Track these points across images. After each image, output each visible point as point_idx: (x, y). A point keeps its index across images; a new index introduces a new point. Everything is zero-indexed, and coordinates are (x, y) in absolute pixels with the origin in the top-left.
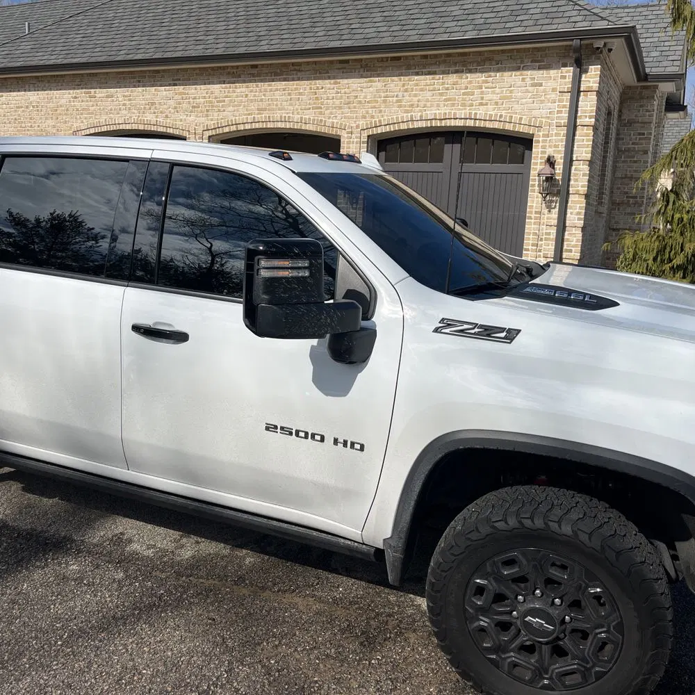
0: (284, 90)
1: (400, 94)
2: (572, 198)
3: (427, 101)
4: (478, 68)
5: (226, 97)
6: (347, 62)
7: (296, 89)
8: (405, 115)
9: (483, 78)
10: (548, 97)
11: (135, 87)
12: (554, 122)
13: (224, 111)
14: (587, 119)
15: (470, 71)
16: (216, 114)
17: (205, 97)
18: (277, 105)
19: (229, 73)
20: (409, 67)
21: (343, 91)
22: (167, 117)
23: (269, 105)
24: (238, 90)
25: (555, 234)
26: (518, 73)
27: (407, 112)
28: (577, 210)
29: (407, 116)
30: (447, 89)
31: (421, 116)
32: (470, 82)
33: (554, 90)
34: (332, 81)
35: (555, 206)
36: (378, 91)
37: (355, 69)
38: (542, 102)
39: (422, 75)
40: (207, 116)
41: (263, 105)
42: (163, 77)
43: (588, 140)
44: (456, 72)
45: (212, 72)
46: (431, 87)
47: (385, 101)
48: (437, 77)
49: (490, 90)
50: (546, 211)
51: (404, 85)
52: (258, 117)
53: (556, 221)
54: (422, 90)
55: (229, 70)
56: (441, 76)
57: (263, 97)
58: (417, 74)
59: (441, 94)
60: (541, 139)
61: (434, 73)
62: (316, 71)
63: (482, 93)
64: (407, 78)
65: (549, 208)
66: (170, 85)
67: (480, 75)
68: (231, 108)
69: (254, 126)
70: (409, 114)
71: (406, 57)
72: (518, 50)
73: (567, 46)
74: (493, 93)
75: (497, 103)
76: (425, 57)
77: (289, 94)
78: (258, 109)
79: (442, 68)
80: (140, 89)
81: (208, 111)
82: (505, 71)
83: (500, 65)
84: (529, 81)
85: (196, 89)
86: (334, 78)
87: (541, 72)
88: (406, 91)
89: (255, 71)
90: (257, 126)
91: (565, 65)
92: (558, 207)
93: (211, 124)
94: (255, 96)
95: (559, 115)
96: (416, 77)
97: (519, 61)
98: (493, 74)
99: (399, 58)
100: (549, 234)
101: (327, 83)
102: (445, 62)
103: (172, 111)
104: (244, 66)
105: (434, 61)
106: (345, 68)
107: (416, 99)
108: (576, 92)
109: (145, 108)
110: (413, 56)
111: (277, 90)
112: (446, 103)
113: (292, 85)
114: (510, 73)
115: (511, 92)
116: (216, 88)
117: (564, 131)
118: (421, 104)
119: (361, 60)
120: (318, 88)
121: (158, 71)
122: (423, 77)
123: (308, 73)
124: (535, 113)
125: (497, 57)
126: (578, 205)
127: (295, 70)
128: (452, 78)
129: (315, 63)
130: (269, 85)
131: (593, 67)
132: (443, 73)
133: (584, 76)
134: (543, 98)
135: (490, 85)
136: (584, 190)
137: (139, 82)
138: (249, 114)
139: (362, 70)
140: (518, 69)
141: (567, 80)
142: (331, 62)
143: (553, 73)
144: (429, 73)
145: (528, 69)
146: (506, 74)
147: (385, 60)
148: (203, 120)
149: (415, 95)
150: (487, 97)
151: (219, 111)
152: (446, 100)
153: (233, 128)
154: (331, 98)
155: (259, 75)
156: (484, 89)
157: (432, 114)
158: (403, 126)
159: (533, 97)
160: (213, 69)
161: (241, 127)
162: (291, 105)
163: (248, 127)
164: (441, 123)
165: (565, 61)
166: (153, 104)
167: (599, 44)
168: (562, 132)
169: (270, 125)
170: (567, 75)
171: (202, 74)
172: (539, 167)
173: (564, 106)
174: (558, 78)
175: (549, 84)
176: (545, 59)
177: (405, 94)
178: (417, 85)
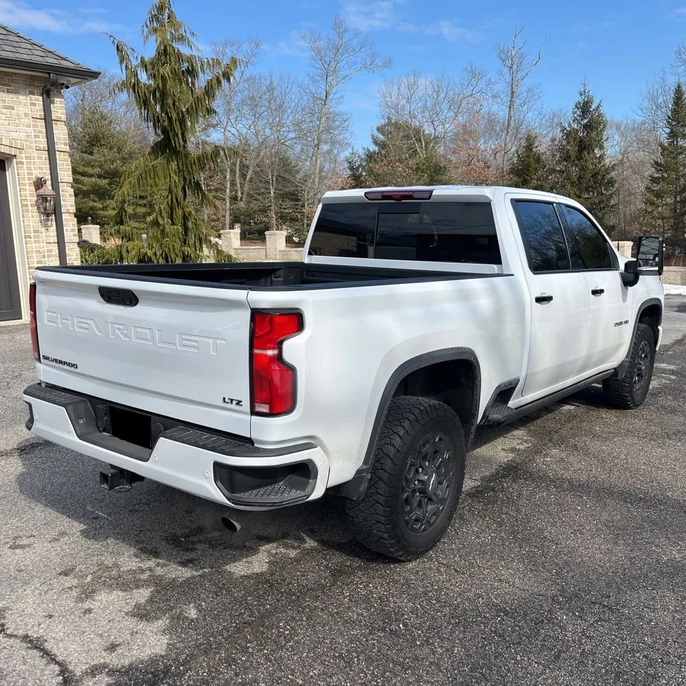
2: (64, 216)
10: (23, 121)
12: (34, 145)
14: (63, 146)
25: (57, 251)
28: (72, 228)
33: (26, 115)
35: (51, 224)
38: (17, 125)
43: (67, 165)
50: (43, 230)
53: (56, 238)
60: (24, 161)
65: (47, 227)
73: (32, 76)
84: (1, 103)
87: (11, 96)
91: (32, 93)
92: (54, 225)
95: (36, 139)
100: (50, 251)
108: (48, 119)
117: (45, 155)
124: (13, 135)
126: (71, 223)
131: (58, 100)
133: (52, 106)
134: (17, 121)
136: (73, 209)
141: (37, 107)
143: (22, 98)
159: (7, 119)
165: (31, 89)
167: (63, 80)
168: (44, 156)
170: (37, 103)
172: (27, 187)
173: (40, 132)
174: (28, 105)
175: (21, 109)
176: (12, 84)
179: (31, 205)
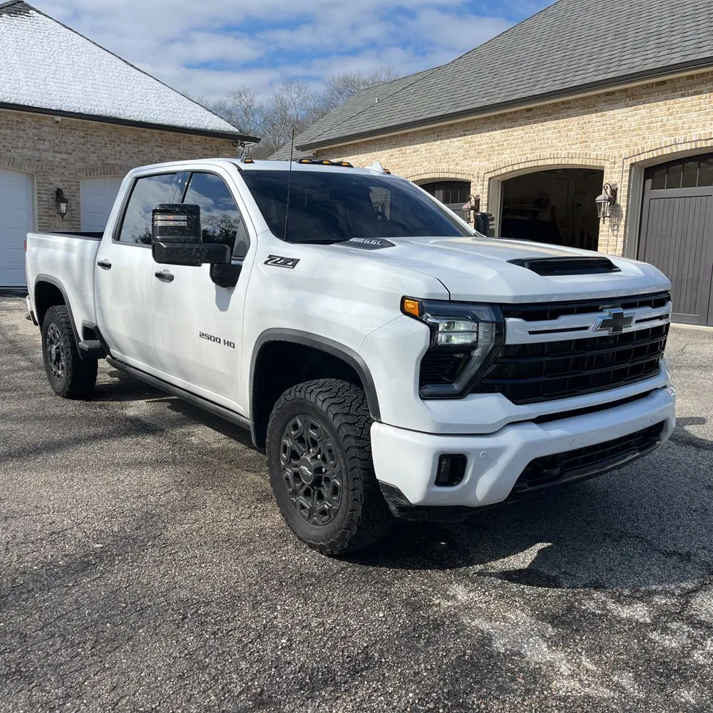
0: (555, 128)
1: (665, 119)
3: (693, 122)
5: (506, 141)
6: (613, 93)
7: (565, 126)
8: (668, 139)
11: (435, 141)
13: (503, 154)
16: (496, 158)
17: (487, 143)
18: (547, 144)
19: (508, 119)
20: (675, 90)
21: (608, 122)
22: (457, 164)
23: (541, 144)
24: (515, 134)
27: (671, 135)
29: (669, 140)
31: (685, 139)
34: (599, 114)
36: (642, 118)
37: (621, 99)
39: (688, 96)
40: (488, 160)
41: (535, 145)
42: (456, 129)
45: (494, 120)
46: (697, 108)
47: (649, 128)
48: (704, 96)
51: (669, 109)
52: (530, 157)
54: (687, 112)
55: (508, 116)
56: (708, 95)
57: (536, 137)
58: (683, 96)
59: (708, 114)
61: (701, 93)
62: (584, 107)
64: (672, 101)
66: (461, 136)
68: (508, 151)
69: (527, 165)
70: (673, 138)
71: (672, 80)
76: (691, 77)
77: (559, 132)
78: (532, 149)
79: (709, 86)
80: (438, 142)
81: (489, 155)
85: (481, 137)
86: (601, 111)
88: (671, 114)
89: (530, 114)
90: (530, 165)
93: (491, 167)
94: (529, 137)
96: (682, 99)
99: (664, 83)
101: (594, 117)
102: (712, 80)
103: (462, 158)
104: (521, 111)
105: (700, 80)
106: (611, 100)
107: (680, 122)
109: (441, 159)
110: (678, 78)
111: (548, 129)
112: (712, 123)
113: (561, 123)
116: (498, 134)
118: (686, 126)
119: (626, 90)
120: (585, 123)
121: (452, 125)
122: (689, 98)
123: (577, 109)
127: (565, 108)
129: (584, 99)
130: (542, 126)
132: (710, 91)
137: (438, 136)
138: (523, 155)
139: (628, 99)
142: (598, 96)
144: (696, 93)
147: (650, 86)
148: (485, 164)
149: (680, 118)
151: (499, 154)
152: (712, 119)
153: (510, 169)
154: (596, 131)
155: (533, 117)
157: (696, 135)
158: (667, 151)
160: (495, 117)
161: (516, 168)
162: (560, 142)
163: (522, 166)
164: (706, 143)
166: (447, 154)
169: (541, 163)
171: (486, 123)
177: (670, 117)
178: (683, 107)
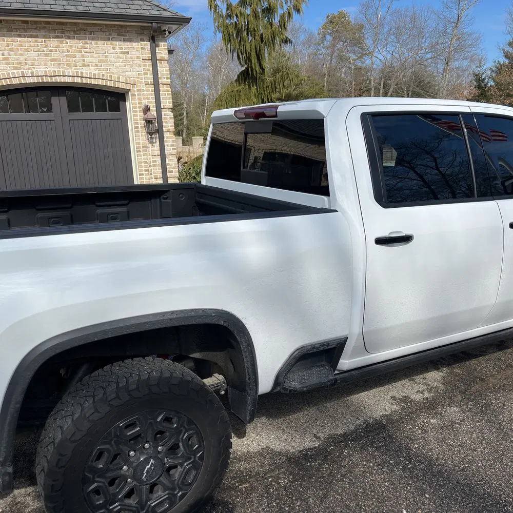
1: (6, 53)
2: (165, 135)
3: (34, 60)
4: (76, 36)
8: (15, 71)
9: (81, 44)
10: (135, 62)
12: (143, 81)
14: (165, 80)
15: (69, 38)
20: (10, 30)
25: (160, 161)
26: (109, 43)
27: (16, 68)
28: (171, 143)
29: (17, 73)
30: (51, 51)
31: (32, 73)
32: (71, 47)
33: (138, 57)
35: (156, 141)
38: (131, 66)
39: (25, 37)
43: (168, 94)
44: (57, 37)
46: (36, 49)
48: (40, 40)
49: (89, 54)
50: (150, 145)
51: (8, 45)
53: (159, 152)
54: (27, 50)
56: (43, 40)
58: (20, 36)
59: (46, 55)
60: (136, 93)
61: (37, 37)
63: (83, 56)
64: (10, 39)
65: (152, 143)
67: (78, 41)
70: (20, 71)
71: (7, 21)
72: (106, 25)
73: (141, 26)
74: (92, 56)
75: (96, 65)
76: (26, 22)
79: (43, 33)
82: (98, 40)
83: (92, 35)
84: (118, 50)
87: (126, 43)
88: (11, 50)
91: (142, 40)
92: (158, 142)
95: (145, 76)
96: (19, 39)
97: (108, 34)
98: (88, 41)
100: (155, 161)
102: (44, 28)
105: (35, 26)
107: (22, 58)
108: (154, 59)
110: (14, 20)
112: (53, 63)
114: (103, 42)
115: (106, 57)
117: (152, 88)
118: (29, 62)
122: (26, 39)
124: (128, 74)
125: (90, 29)
126: (171, 140)
128: (54, 42)
131: (162, 43)
132: (44, 37)
133: (157, 49)
134: (131, 63)
135: (88, 50)
136: (172, 129)
140: (109, 40)
141: (146, 51)
143: (134, 44)
144: (31, 36)
145: (116, 41)
146: (99, 42)
149: (21, 55)
150: (88, 60)
152: (51, 60)
156: (83, 53)
157: (42, 71)
158: (15, 81)
159: (124, 62)
165: (141, 37)
167: (165, 27)
168: (150, 89)
170: (146, 47)
172: (138, 114)
173: (148, 70)
174: (140, 49)
175: (134, 53)
176: (127, 34)
177: (11, 53)
178: (21, 45)
179: (141, 126)
